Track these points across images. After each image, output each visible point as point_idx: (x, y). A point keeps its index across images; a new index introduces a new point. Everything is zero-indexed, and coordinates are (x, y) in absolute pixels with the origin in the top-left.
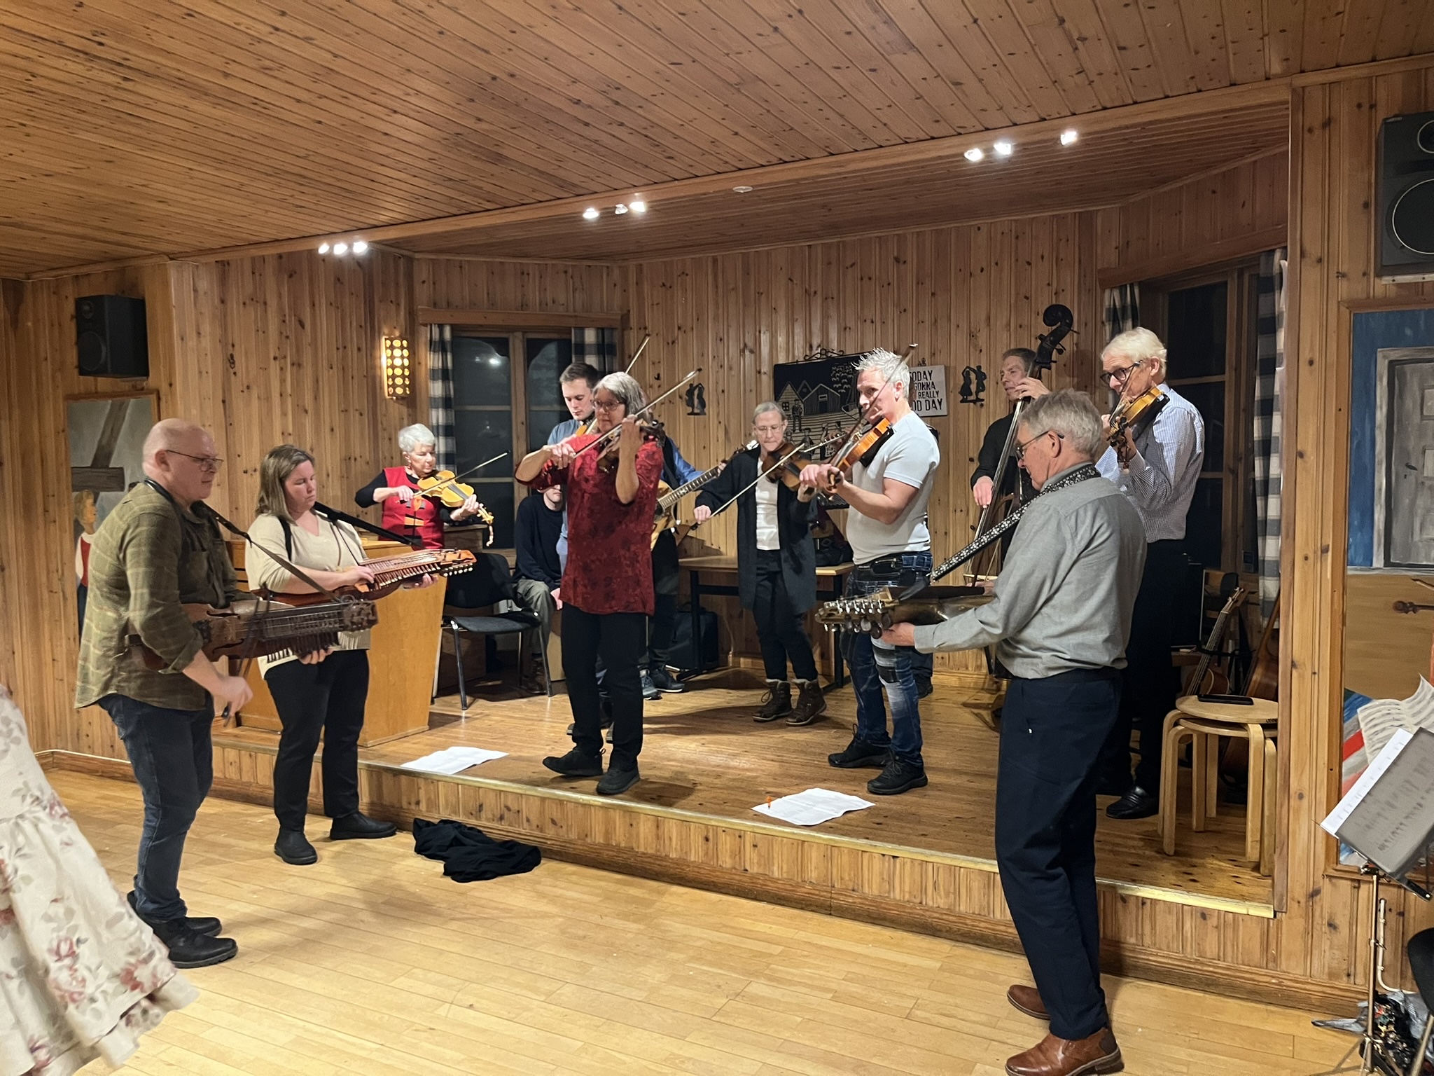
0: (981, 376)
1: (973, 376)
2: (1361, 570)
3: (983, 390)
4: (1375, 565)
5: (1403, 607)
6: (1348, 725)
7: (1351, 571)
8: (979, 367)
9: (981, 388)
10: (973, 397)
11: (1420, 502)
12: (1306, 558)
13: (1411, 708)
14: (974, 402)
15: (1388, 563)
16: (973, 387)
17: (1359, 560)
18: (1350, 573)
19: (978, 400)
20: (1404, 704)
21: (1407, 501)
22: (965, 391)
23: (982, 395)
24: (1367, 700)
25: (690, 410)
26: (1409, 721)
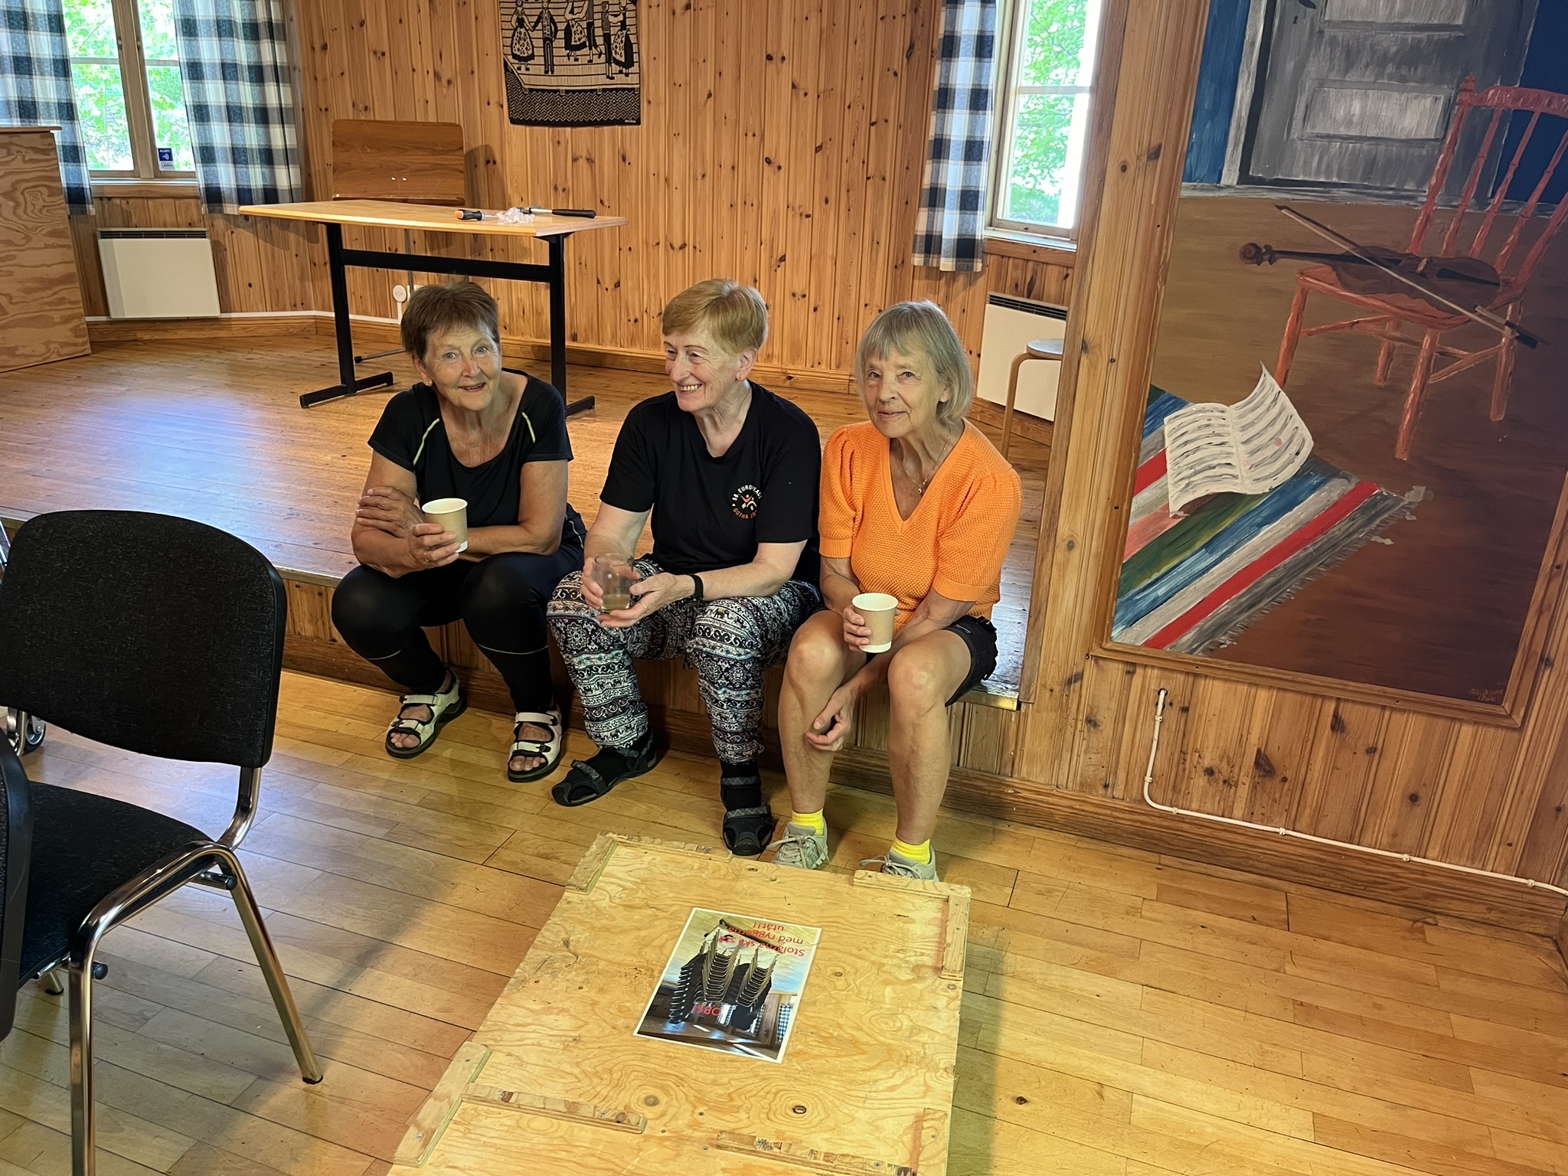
2: (1202, 190)
4: (1223, 182)
5: (1255, 254)
6: (1148, 442)
7: (1186, 191)
11: (1312, 69)
12: (1124, 168)
13: (1241, 417)
15: (1244, 178)
17: (1202, 171)
18: (1184, 193)
20: (1232, 411)
21: (1290, 66)
24: (1179, 404)
26: (1235, 437)
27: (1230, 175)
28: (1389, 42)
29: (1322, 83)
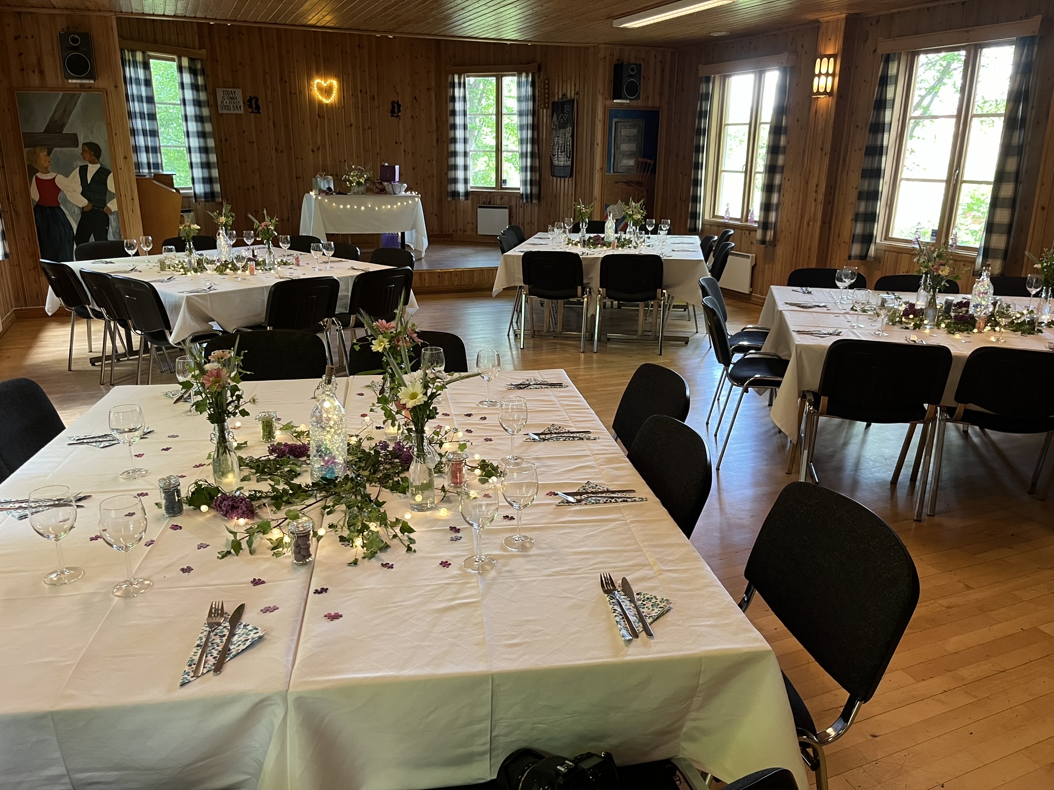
0: (399, 106)
1: (396, 105)
3: (400, 111)
5: (616, 182)
7: (607, 174)
8: (398, 101)
9: (399, 111)
10: (396, 115)
11: (620, 157)
14: (396, 117)
15: (614, 172)
16: (396, 110)
19: (398, 116)
20: (616, 206)
21: (617, 156)
22: (393, 112)
23: (400, 114)
24: (609, 206)
25: (251, 110)
26: (616, 210)
27: (612, 172)
28: (628, 153)
29: (621, 159)
